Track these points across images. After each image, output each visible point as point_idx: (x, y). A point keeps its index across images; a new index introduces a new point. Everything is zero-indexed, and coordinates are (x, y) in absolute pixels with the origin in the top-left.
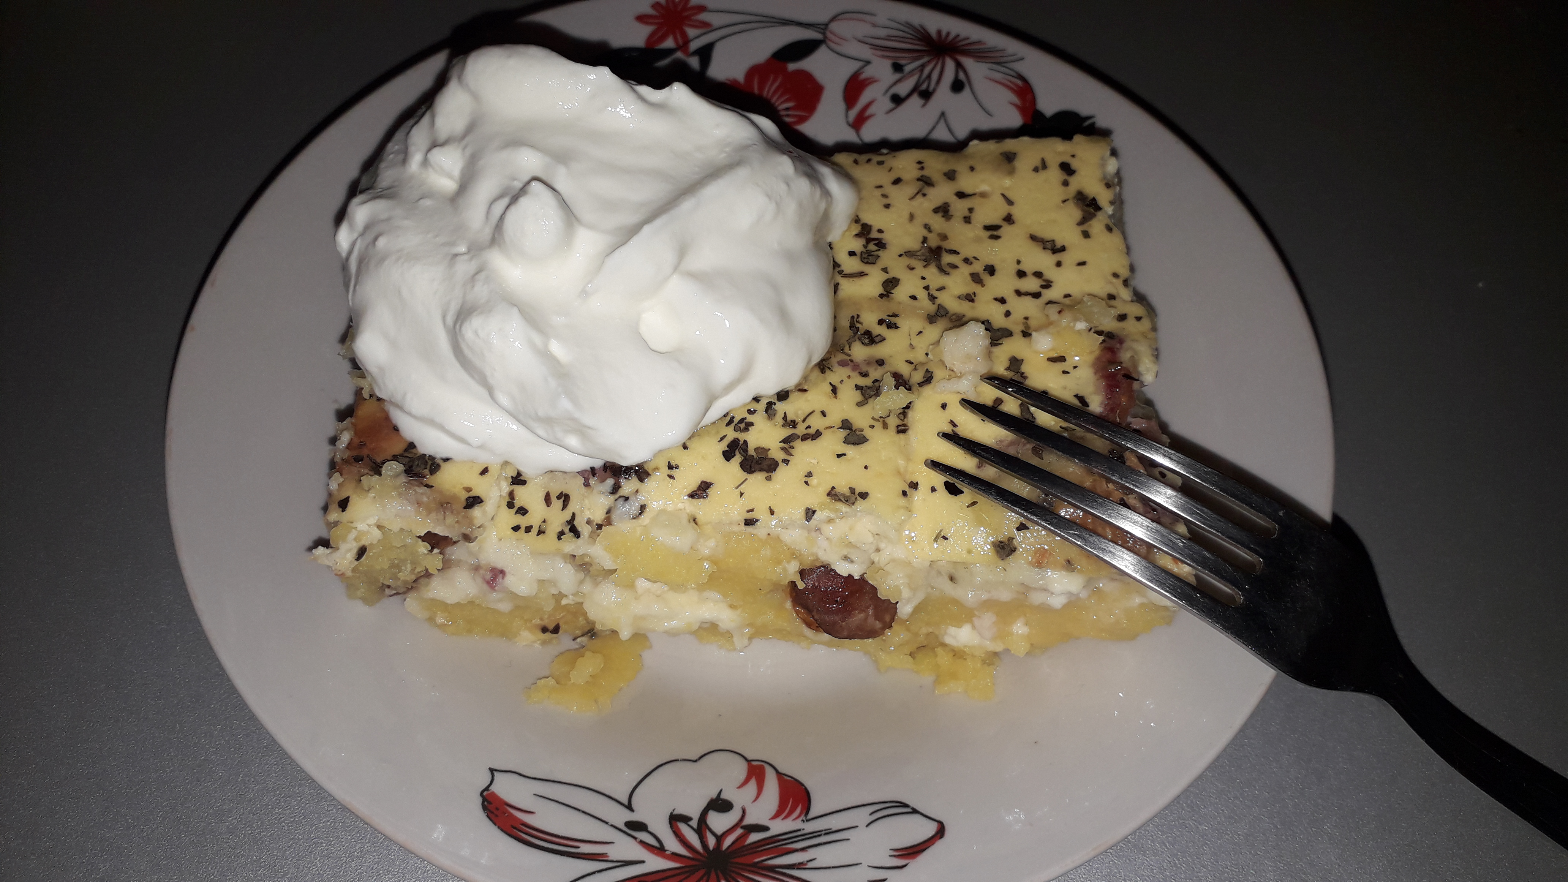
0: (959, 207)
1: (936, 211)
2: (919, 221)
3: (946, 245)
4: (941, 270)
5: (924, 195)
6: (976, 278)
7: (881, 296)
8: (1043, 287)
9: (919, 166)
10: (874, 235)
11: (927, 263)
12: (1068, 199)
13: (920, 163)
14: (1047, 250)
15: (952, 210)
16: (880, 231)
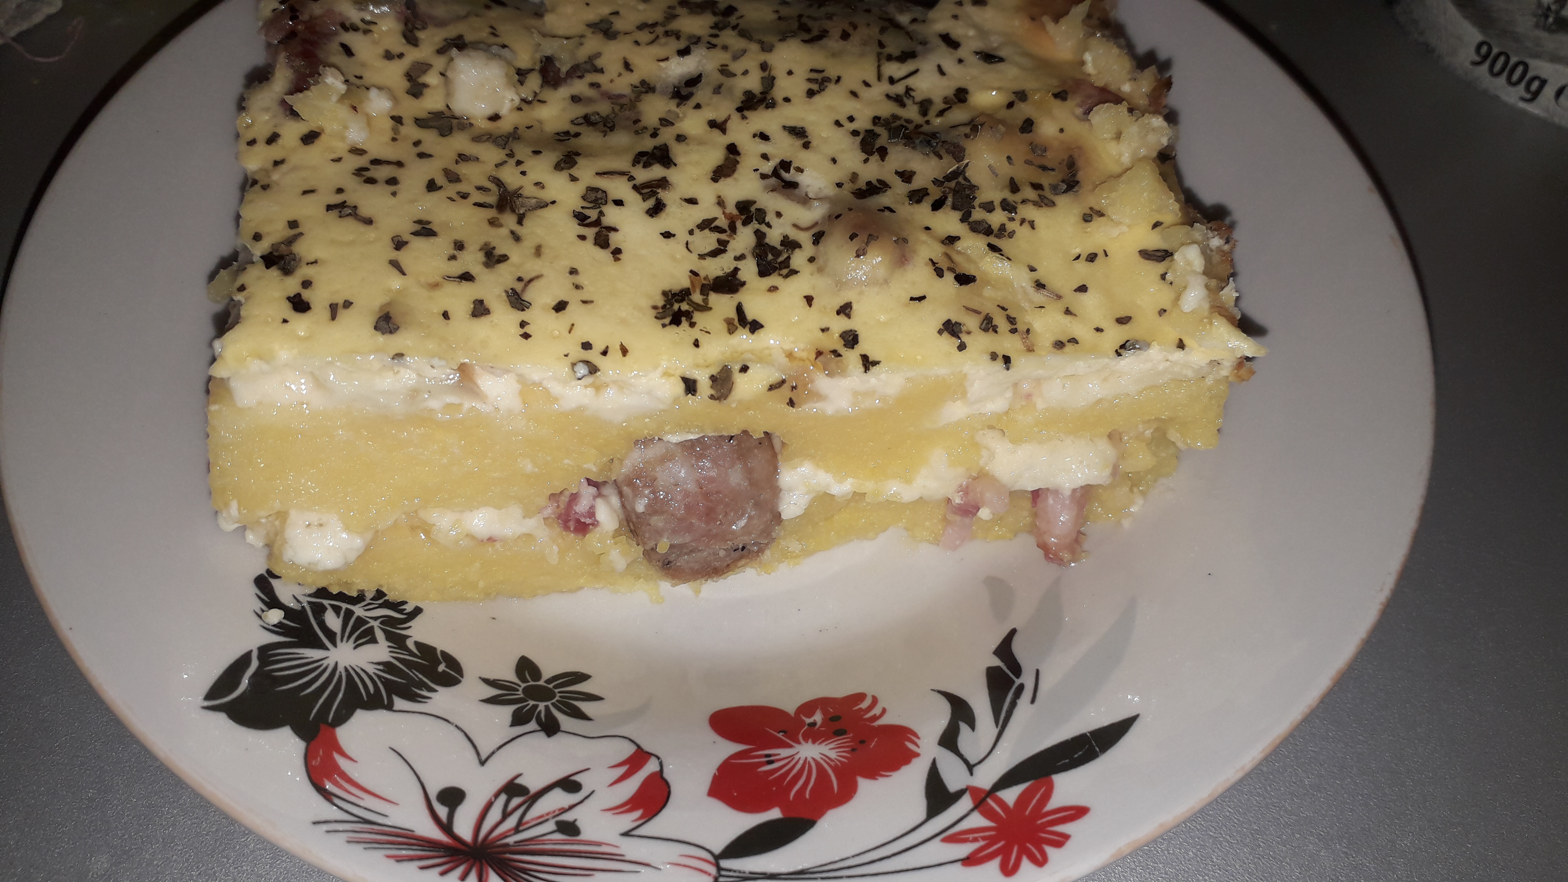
0: (472, 260)
1: (504, 258)
2: (528, 244)
3: (492, 213)
4: (498, 182)
5: (520, 279)
6: (453, 178)
7: (578, 154)
8: (367, 169)
9: (527, 329)
10: (590, 232)
11: (517, 194)
12: (308, 264)
13: (526, 336)
14: (353, 205)
15: (481, 257)
16: (582, 238)
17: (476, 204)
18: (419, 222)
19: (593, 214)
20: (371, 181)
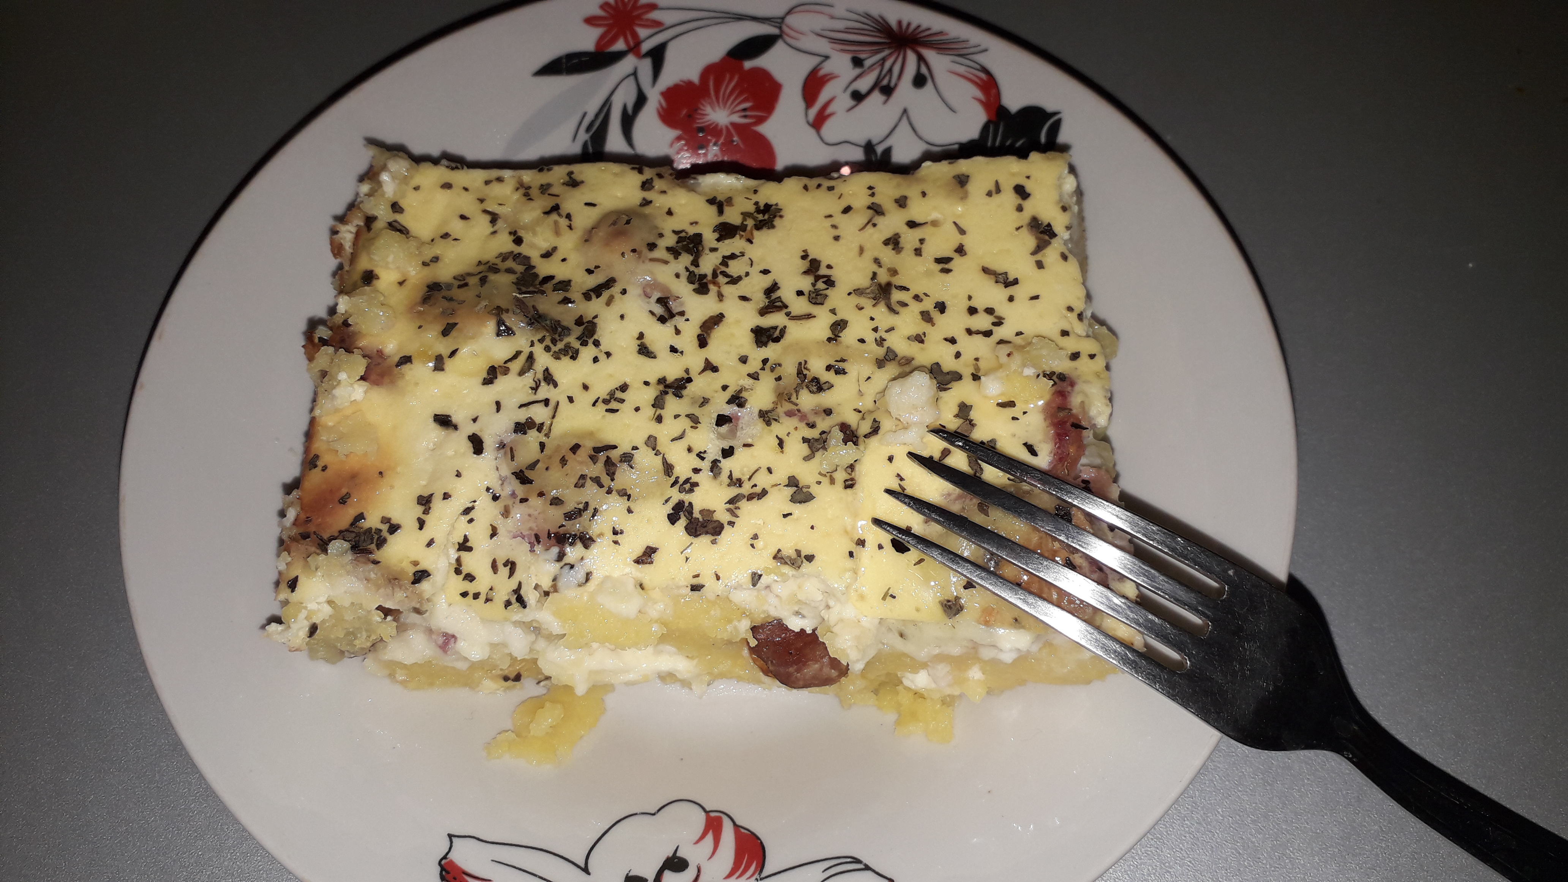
0: (910, 238)
1: (886, 242)
2: (869, 255)
3: (897, 281)
4: (891, 310)
5: (874, 225)
6: (926, 317)
7: (829, 340)
8: (994, 324)
9: (870, 192)
10: (823, 271)
11: (876, 300)
12: (1022, 226)
13: (870, 188)
14: (999, 284)
15: (903, 241)
16: (829, 267)
17: (907, 289)
18: (948, 271)
19: (820, 285)
20: (990, 311)
